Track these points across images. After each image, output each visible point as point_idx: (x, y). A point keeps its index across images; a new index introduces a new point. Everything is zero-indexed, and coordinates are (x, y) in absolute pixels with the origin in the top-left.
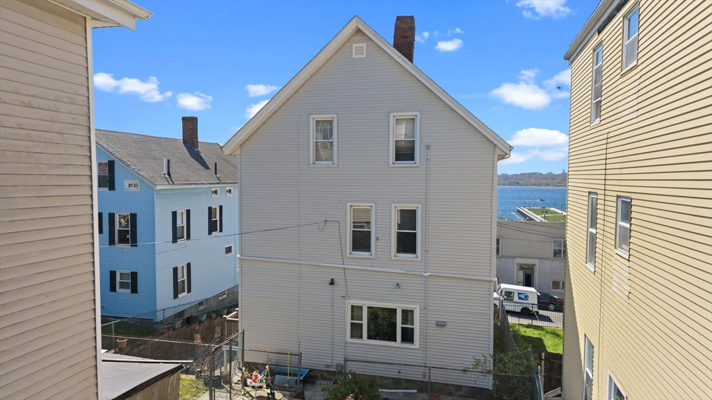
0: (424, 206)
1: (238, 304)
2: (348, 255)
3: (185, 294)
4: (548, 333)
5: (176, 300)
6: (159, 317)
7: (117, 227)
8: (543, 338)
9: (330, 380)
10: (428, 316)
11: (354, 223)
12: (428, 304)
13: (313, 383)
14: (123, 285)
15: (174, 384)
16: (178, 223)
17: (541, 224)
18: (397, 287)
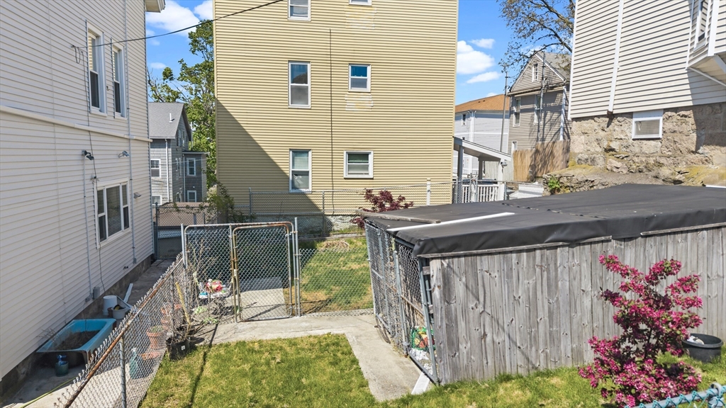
0: (125, 51)
2: (91, 110)
10: (132, 188)
12: (132, 175)
18: (119, 157)
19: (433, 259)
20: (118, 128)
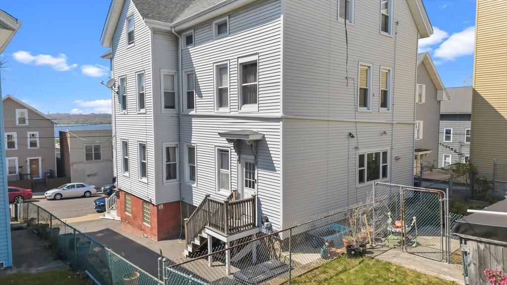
0: (393, 70)
2: (358, 110)
10: (393, 154)
12: (393, 145)
18: (382, 135)
19: (469, 239)
20: (374, 117)
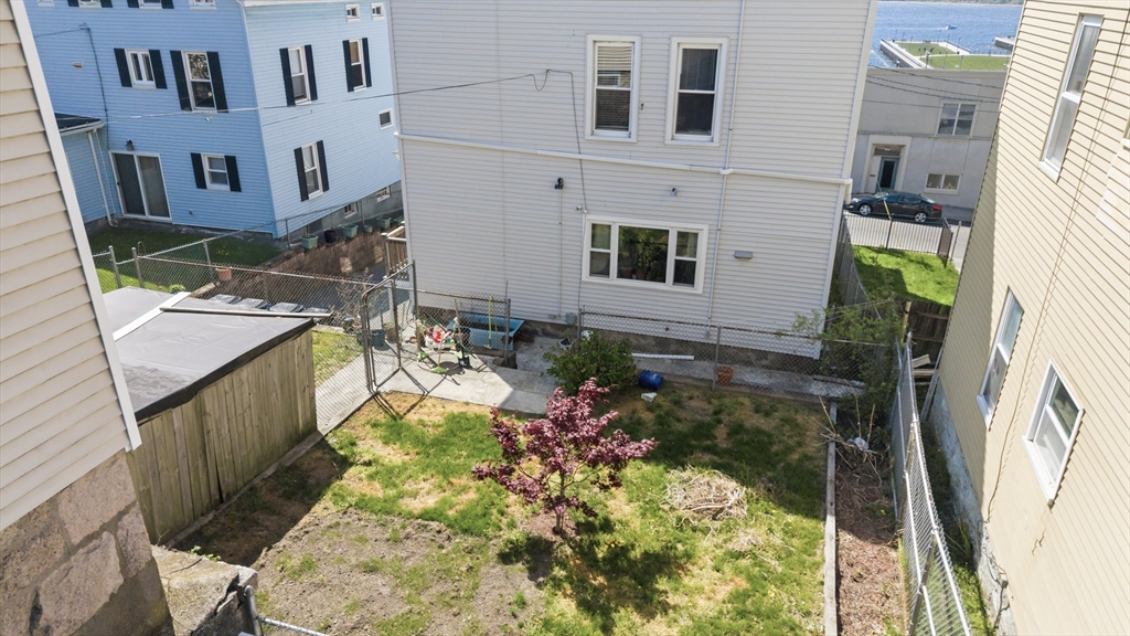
0: (734, 43)
1: (402, 211)
2: (588, 137)
3: (319, 192)
4: (911, 261)
5: (306, 202)
6: (281, 232)
7: (190, 77)
8: (902, 269)
9: (556, 337)
10: (722, 242)
11: (599, 72)
12: (724, 223)
13: (530, 341)
14: (216, 178)
15: (304, 348)
16: (292, 70)
17: (925, 74)
